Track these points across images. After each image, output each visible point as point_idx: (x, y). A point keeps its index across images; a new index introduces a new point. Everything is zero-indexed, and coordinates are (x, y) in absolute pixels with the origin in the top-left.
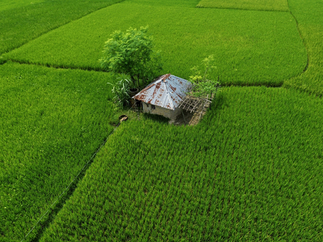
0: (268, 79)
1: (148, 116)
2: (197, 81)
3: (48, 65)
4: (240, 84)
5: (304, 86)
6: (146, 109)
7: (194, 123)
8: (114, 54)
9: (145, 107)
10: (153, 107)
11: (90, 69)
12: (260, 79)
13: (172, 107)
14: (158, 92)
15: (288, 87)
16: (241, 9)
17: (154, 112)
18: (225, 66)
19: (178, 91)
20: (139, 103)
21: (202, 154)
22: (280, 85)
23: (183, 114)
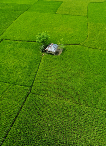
0: (76, 43)
1: (49, 54)
2: (59, 45)
3: (16, 41)
4: (70, 45)
5: (84, 45)
6: (48, 52)
7: (59, 55)
8: (40, 39)
9: (48, 51)
10: (50, 52)
11: (29, 41)
12: (74, 43)
13: (54, 52)
14: (51, 48)
15: (81, 45)
16: (71, 15)
17: (50, 53)
18: (66, 39)
19: (55, 47)
20: (46, 51)
21: (61, 61)
22: (79, 44)
23: (57, 53)
